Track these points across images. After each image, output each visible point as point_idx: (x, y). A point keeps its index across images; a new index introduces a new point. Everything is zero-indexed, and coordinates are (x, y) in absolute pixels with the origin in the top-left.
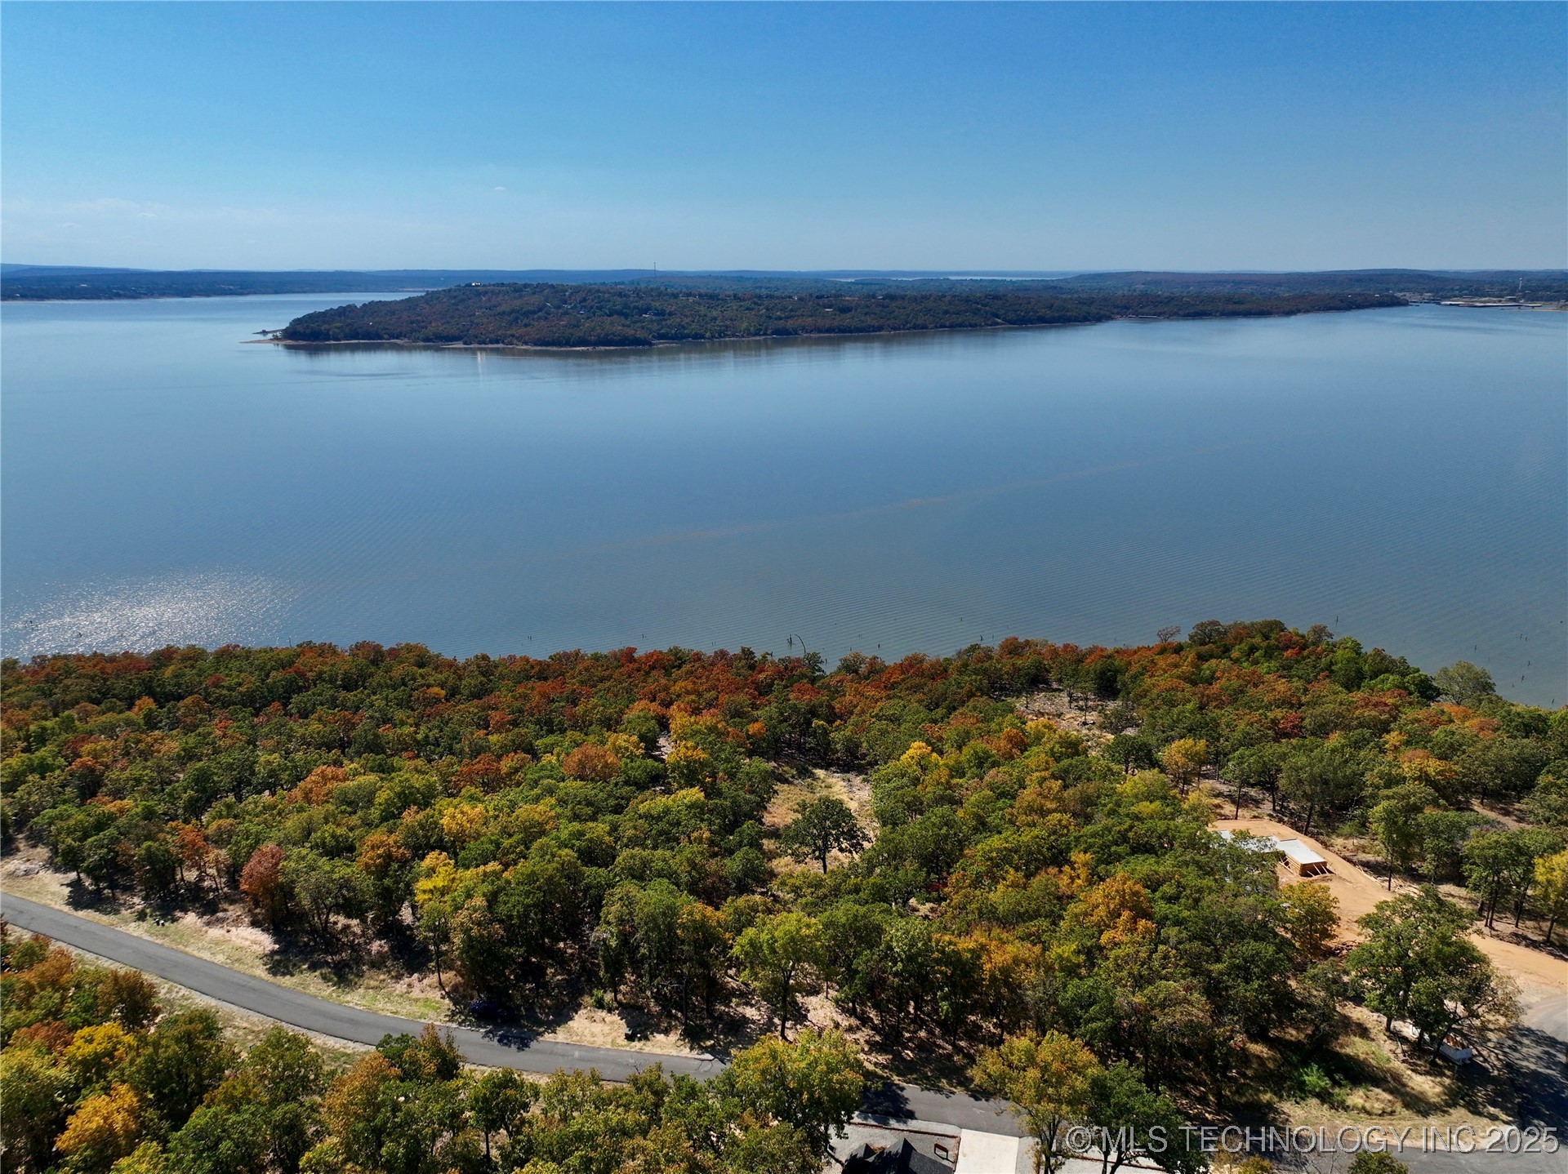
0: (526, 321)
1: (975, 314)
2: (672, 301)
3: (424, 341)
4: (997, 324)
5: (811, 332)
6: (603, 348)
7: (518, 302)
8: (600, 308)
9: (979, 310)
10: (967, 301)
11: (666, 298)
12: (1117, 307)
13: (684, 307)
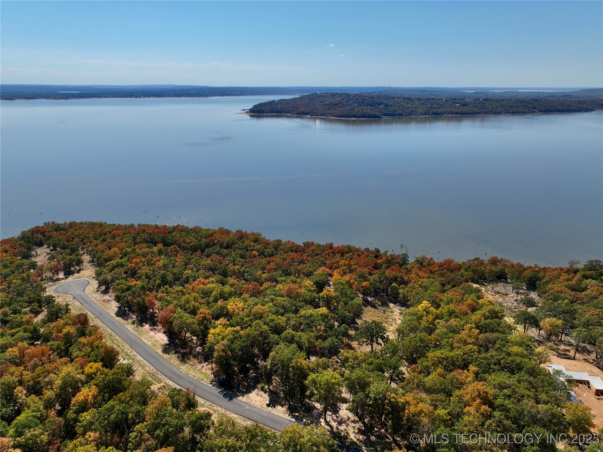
0: (334, 108)
1: (525, 107)
2: (392, 100)
3: (297, 114)
4: (535, 112)
5: (449, 114)
7: (332, 100)
8: (363, 103)
9: (527, 106)
10: (522, 101)
11: (389, 99)
12: (598, 105)
13: (397, 103)
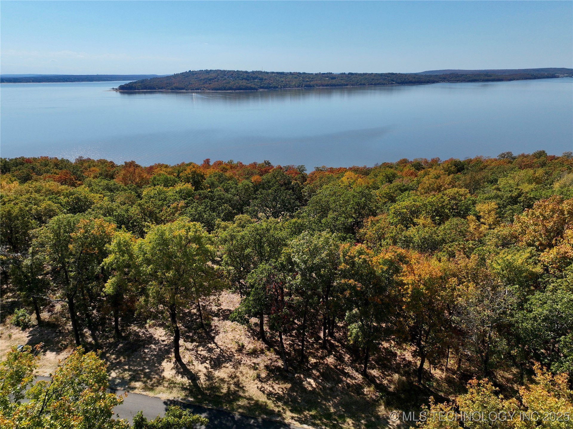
0: (210, 82)
1: (384, 80)
2: (266, 75)
3: (171, 89)
4: (393, 84)
5: (320, 86)
6: (238, 91)
7: (207, 76)
8: (238, 77)
9: (386, 78)
10: (381, 75)
12: (441, 78)
13: (271, 77)
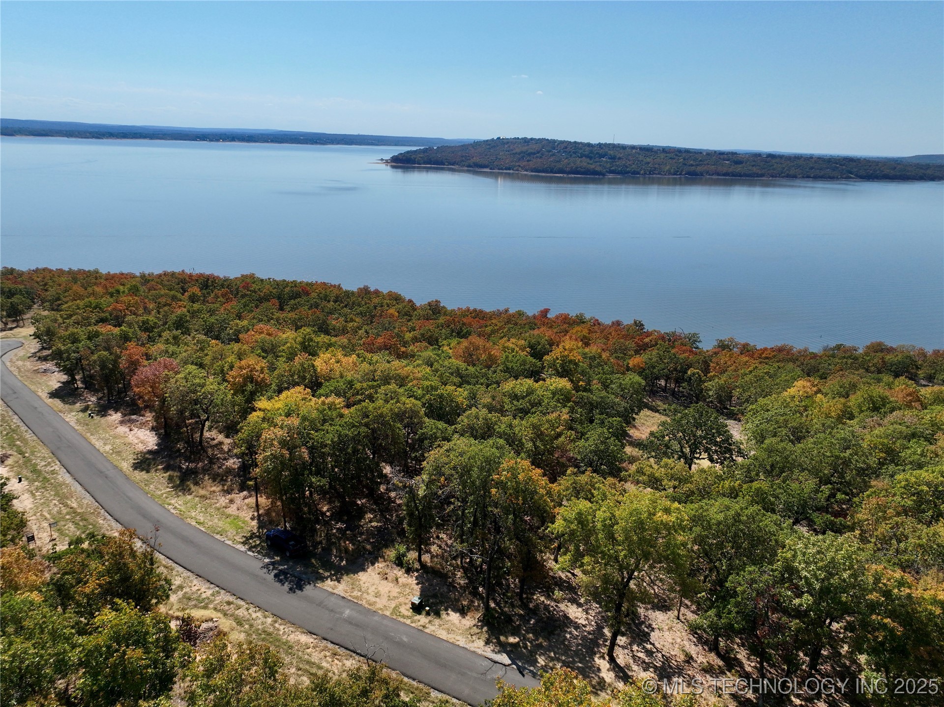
0: (528, 158)
1: (834, 170)
2: (621, 151)
3: (467, 166)
5: (712, 175)
6: (573, 176)
7: (526, 148)
8: (575, 153)
10: (829, 161)
11: (618, 149)
13: (629, 155)
